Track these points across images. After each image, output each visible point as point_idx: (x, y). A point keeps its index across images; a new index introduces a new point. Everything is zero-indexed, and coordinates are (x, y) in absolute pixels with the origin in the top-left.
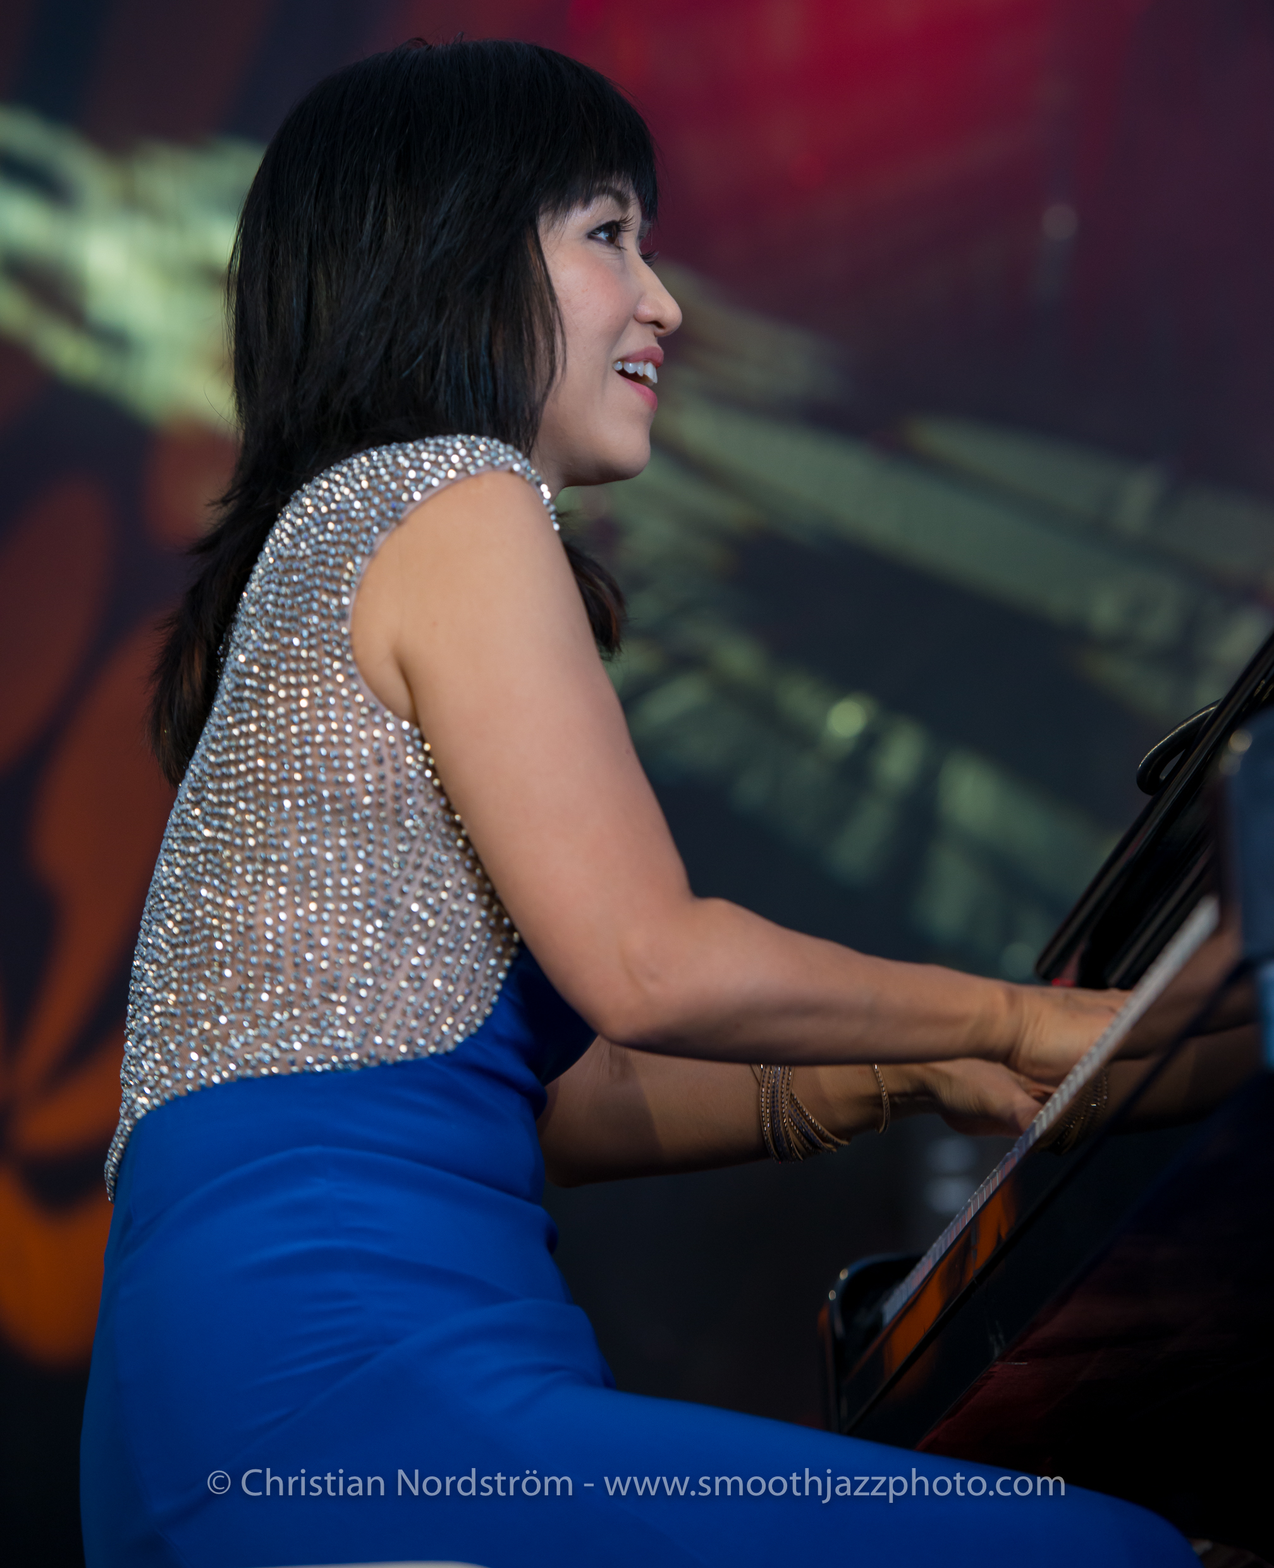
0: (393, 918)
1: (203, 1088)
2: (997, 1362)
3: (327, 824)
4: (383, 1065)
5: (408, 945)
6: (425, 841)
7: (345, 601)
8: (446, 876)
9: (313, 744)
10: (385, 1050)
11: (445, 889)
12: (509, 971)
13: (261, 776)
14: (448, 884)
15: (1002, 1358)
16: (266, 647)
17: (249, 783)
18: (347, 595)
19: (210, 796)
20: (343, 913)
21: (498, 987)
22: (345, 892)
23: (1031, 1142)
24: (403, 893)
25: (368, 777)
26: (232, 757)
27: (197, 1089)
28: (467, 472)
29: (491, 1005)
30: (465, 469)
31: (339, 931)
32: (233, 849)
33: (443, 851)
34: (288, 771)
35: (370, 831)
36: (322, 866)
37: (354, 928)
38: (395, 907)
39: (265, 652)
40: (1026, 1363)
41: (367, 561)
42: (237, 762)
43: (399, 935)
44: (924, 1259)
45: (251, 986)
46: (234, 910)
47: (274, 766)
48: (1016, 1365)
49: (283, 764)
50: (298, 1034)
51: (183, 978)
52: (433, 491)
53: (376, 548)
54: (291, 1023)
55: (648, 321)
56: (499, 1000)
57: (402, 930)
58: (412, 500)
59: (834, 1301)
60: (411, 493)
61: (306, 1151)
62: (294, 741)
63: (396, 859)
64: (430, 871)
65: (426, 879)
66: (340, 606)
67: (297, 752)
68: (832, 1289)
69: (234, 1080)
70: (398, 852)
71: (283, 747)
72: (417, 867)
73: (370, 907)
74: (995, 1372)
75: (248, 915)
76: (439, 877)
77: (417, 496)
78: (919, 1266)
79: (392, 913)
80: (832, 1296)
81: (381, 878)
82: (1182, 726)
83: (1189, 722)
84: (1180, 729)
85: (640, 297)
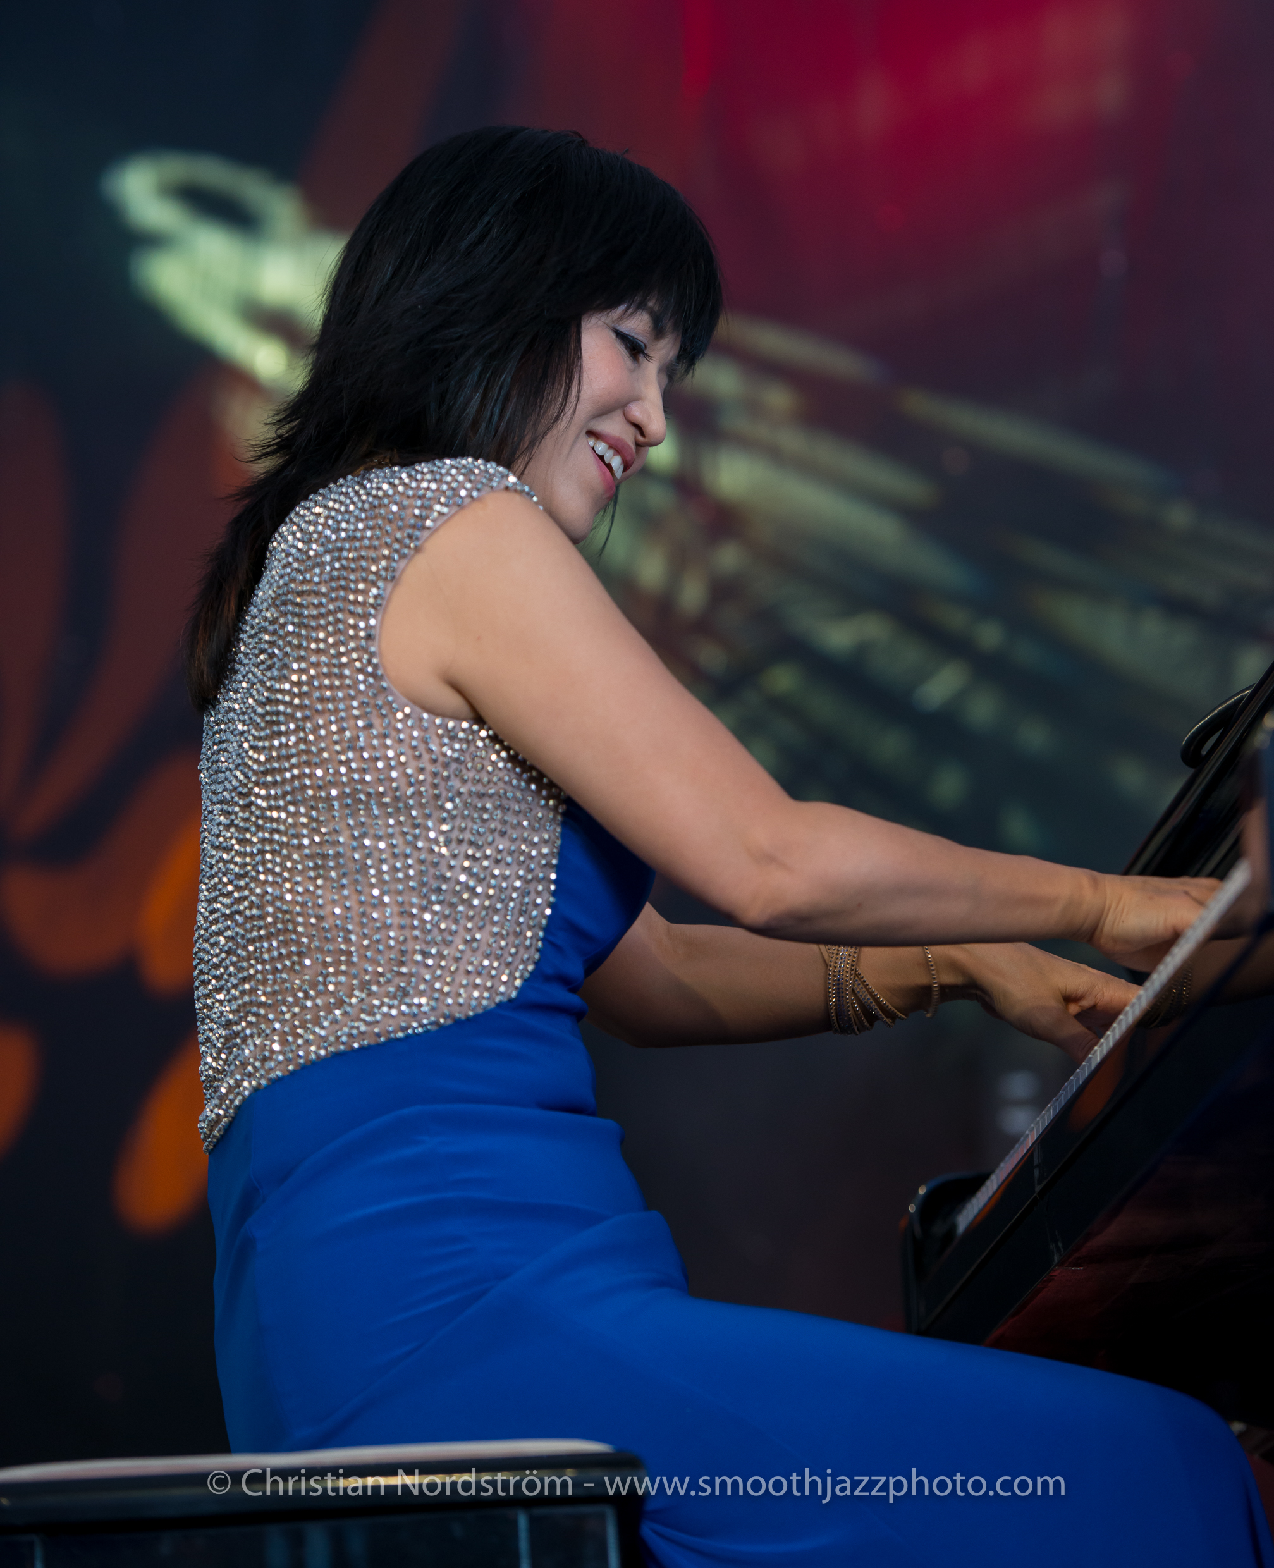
0: (445, 891)
1: (304, 1068)
2: (1056, 1268)
4: (457, 1022)
5: (461, 912)
6: (464, 817)
7: (372, 622)
8: (486, 845)
10: (457, 1008)
11: (487, 857)
13: (308, 782)
14: (488, 852)
15: (1061, 1264)
17: (296, 788)
18: (374, 616)
19: (259, 801)
22: (400, 875)
24: (451, 868)
25: (409, 771)
27: (298, 1068)
29: (538, 950)
32: (290, 848)
33: (481, 824)
35: (414, 818)
36: (376, 854)
38: (445, 879)
40: (1082, 1268)
41: (390, 586)
42: (281, 771)
43: (453, 906)
45: (331, 970)
48: (1074, 1270)
50: (379, 1007)
51: (266, 970)
53: (397, 574)
54: (370, 998)
55: (632, 421)
56: (543, 944)
57: (455, 900)
59: (913, 1212)
61: (406, 1111)
63: (441, 839)
64: (471, 843)
65: (470, 852)
66: (368, 627)
68: (912, 1202)
69: (329, 1056)
70: (442, 833)
72: (460, 842)
73: (424, 884)
74: (1055, 1276)
76: (479, 847)
77: (429, 524)
79: (444, 887)
80: (912, 1209)
81: (430, 858)
82: (1221, 707)
83: (1227, 704)
84: (1220, 710)
85: (636, 399)
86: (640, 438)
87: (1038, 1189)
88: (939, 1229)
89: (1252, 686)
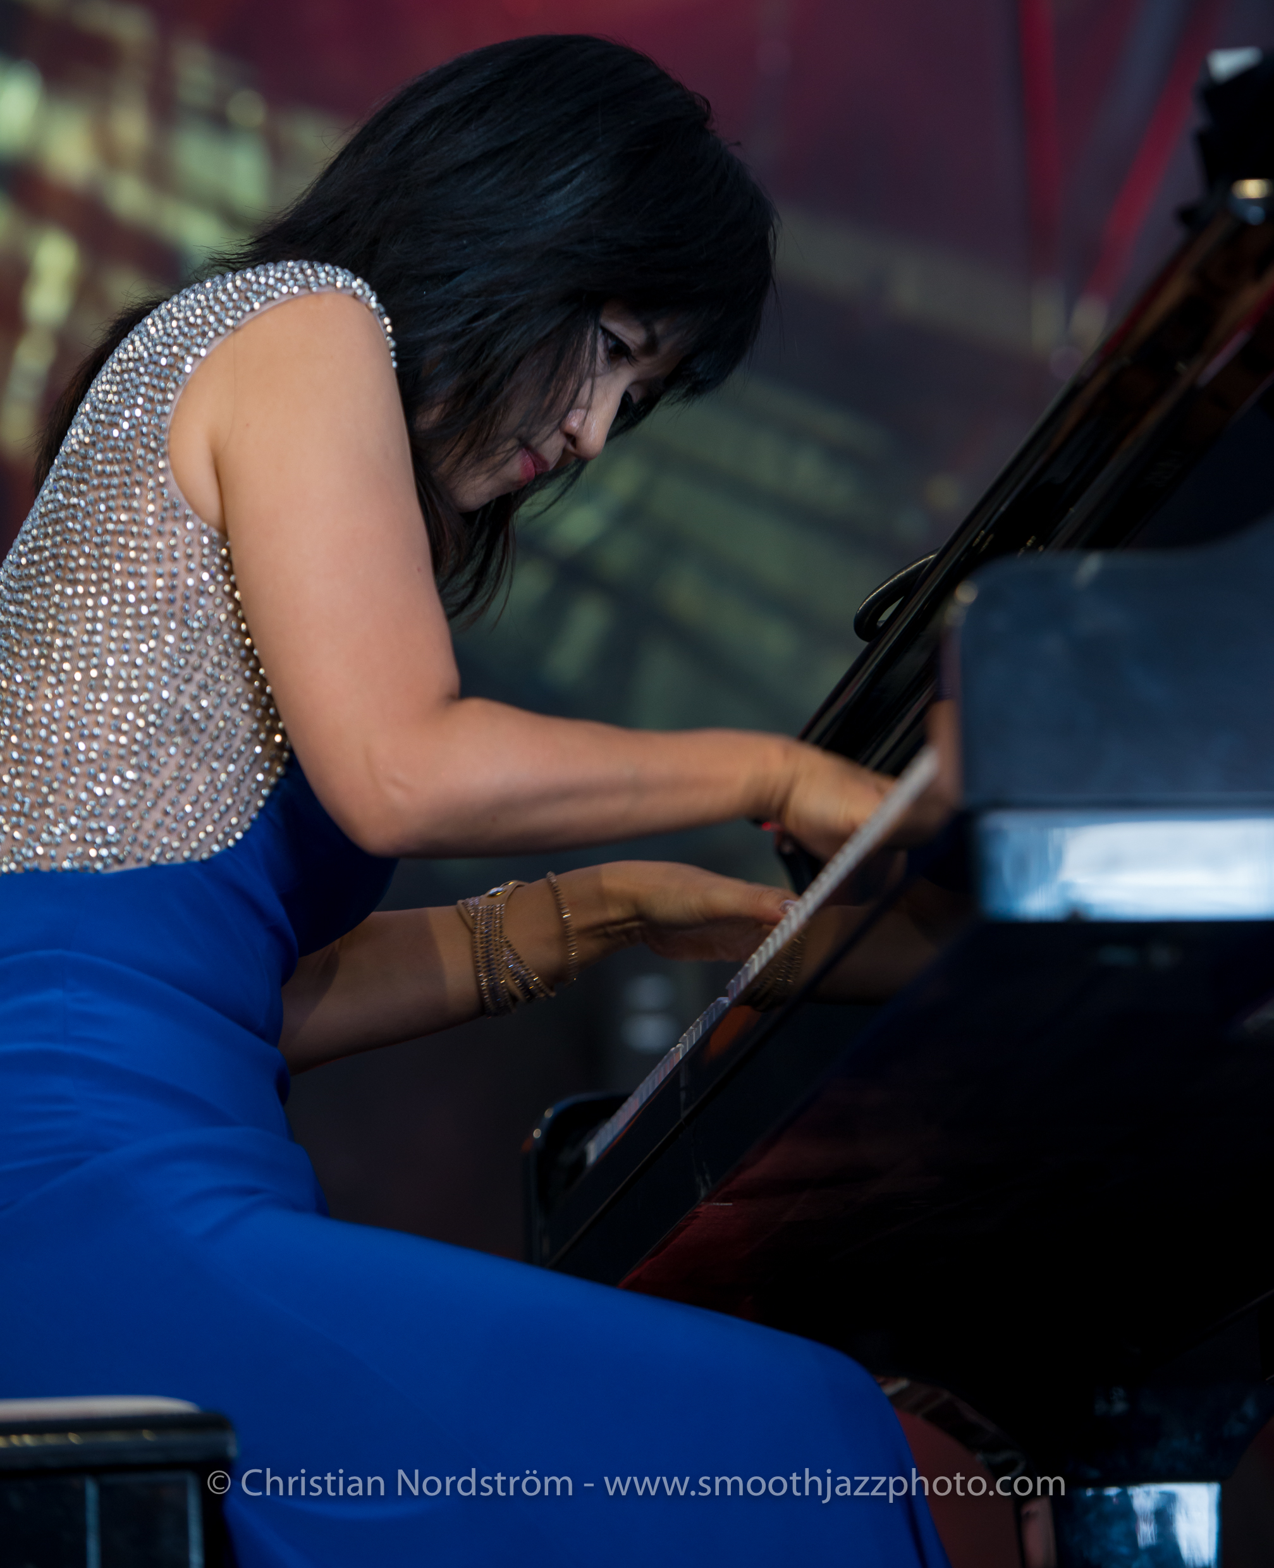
0: (166, 715)
2: (703, 1203)
6: (208, 646)
12: (274, 788)
15: (708, 1199)
18: (173, 391)
20: (118, 705)
21: (261, 803)
23: (742, 986)
28: (310, 288)
30: (307, 286)
31: (113, 722)
37: (126, 720)
40: (731, 1204)
44: (630, 1099)
48: (721, 1206)
52: (273, 303)
58: (252, 310)
59: (537, 1139)
60: (251, 304)
68: (537, 1127)
70: (180, 651)
72: (197, 668)
74: (701, 1212)
77: (256, 306)
78: (625, 1106)
80: (537, 1134)
82: (901, 574)
83: (908, 569)
84: (900, 577)
87: (684, 1114)
88: (567, 1157)
89: (937, 550)
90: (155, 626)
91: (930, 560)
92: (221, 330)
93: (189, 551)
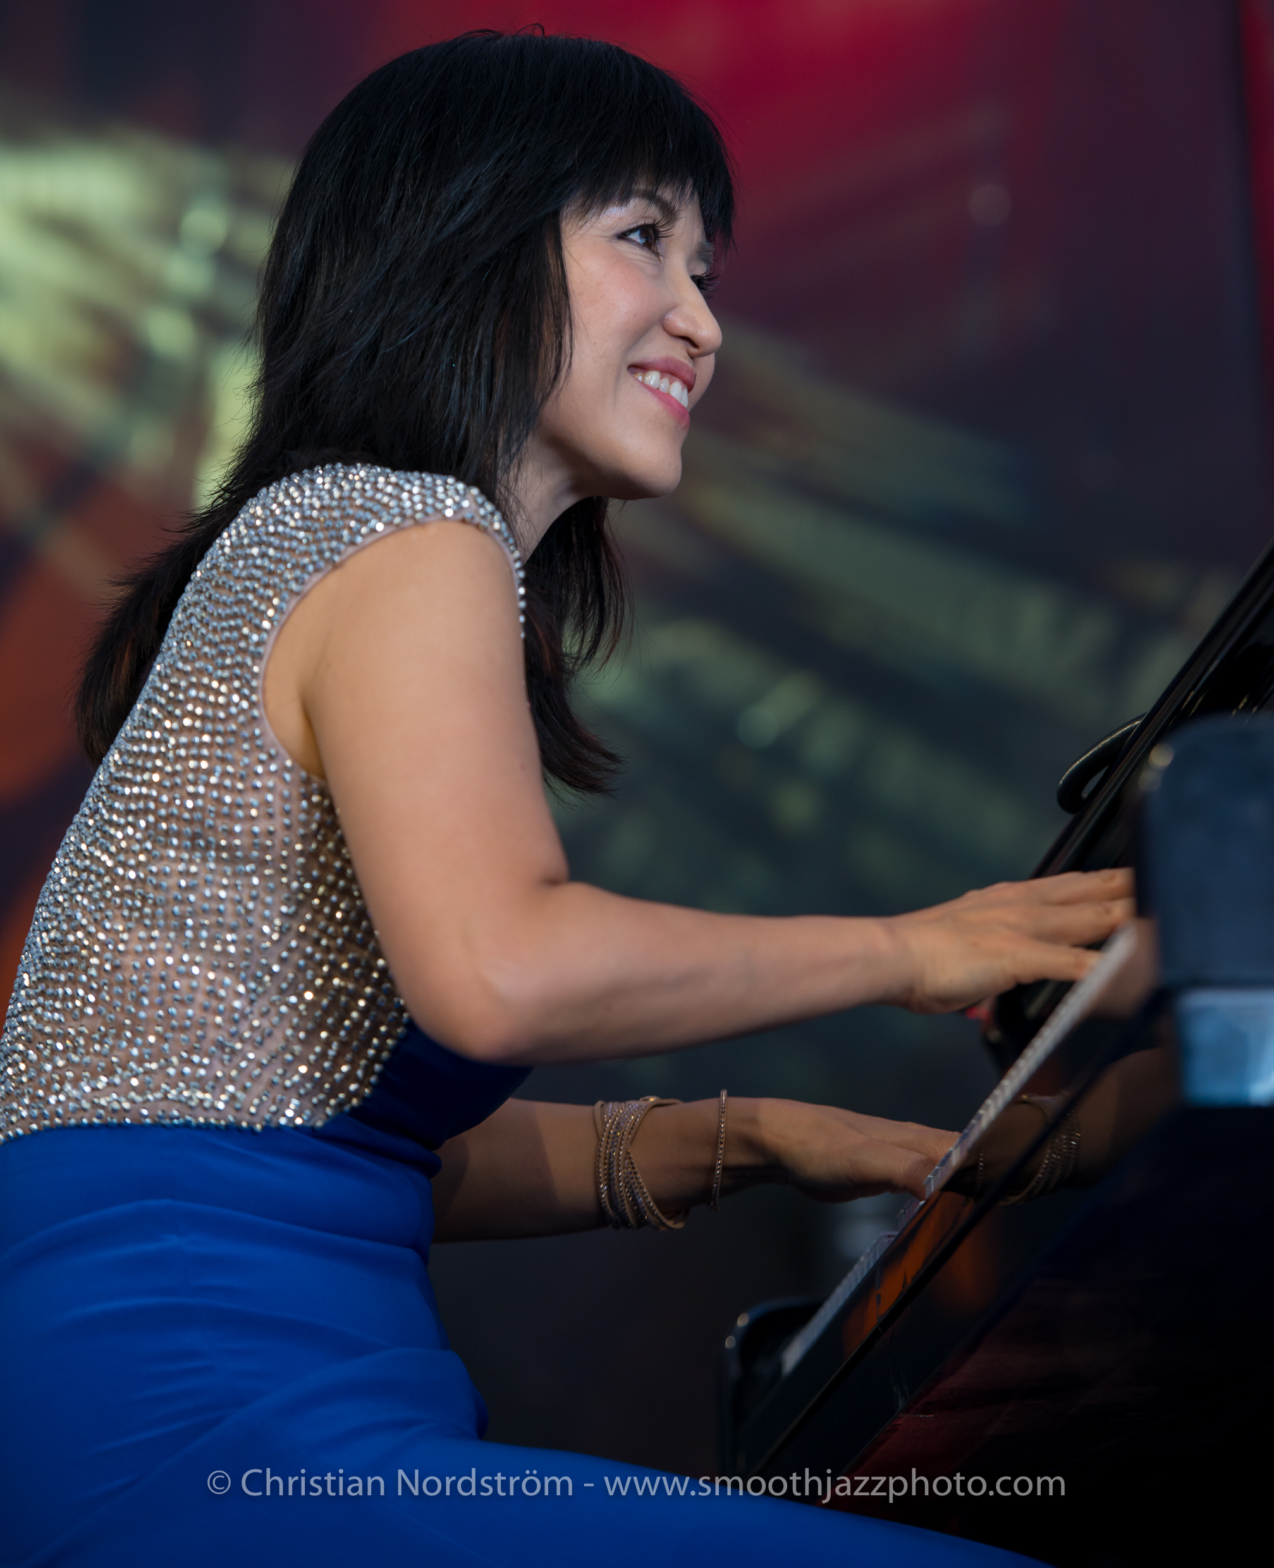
2: (901, 1415)
3: (211, 871)
5: (281, 1016)
9: (207, 784)
13: (152, 805)
16: (180, 665)
20: (213, 968)
26: (129, 775)
31: (206, 986)
34: (178, 807)
38: (271, 974)
39: (178, 670)
46: (104, 944)
47: (165, 798)
48: (921, 1418)
49: (175, 799)
52: (375, 537)
53: (307, 588)
55: (677, 334)
57: (277, 998)
58: (353, 542)
62: (191, 776)
67: (191, 789)
71: (178, 780)
74: (900, 1425)
75: (117, 953)
77: (359, 539)
80: (730, 1343)
82: (1106, 741)
83: (1113, 736)
84: (1104, 744)
85: (672, 307)
86: (694, 350)
88: (762, 1369)
89: (1143, 715)
90: (254, 887)
91: (1136, 725)
92: (322, 564)
93: (287, 807)
